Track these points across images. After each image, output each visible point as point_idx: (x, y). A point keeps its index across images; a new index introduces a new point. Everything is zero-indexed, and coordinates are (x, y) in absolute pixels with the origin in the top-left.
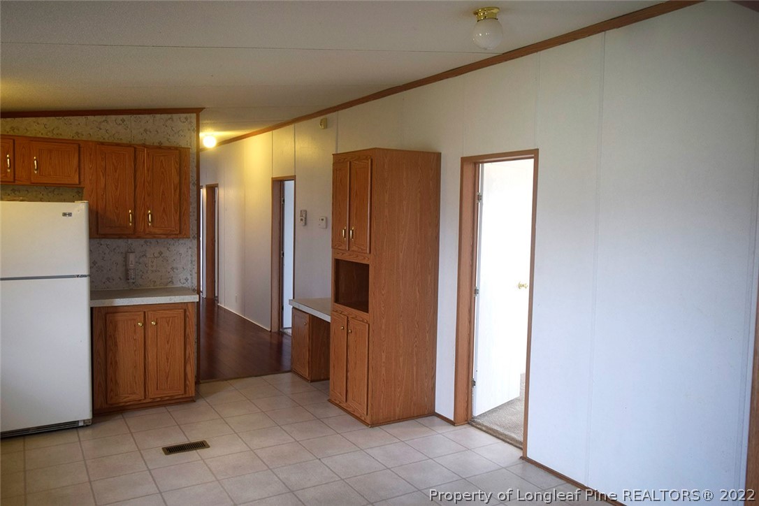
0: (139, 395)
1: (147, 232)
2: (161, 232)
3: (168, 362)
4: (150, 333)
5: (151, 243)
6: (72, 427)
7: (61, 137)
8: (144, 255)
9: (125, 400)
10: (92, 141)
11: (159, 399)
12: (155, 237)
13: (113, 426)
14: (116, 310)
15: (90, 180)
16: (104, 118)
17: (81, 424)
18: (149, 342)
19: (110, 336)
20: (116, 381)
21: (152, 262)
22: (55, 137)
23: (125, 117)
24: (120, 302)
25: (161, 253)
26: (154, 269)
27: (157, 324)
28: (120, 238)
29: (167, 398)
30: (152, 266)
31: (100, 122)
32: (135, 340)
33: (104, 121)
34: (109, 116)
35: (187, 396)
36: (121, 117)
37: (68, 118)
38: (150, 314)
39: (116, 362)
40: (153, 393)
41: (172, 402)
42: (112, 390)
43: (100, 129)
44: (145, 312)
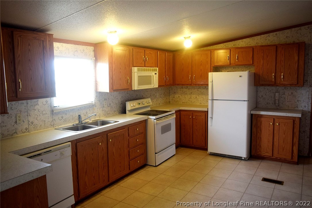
0: (269, 154)
1: (281, 83)
2: (288, 83)
3: (284, 143)
4: (276, 128)
5: (287, 88)
6: (239, 158)
7: (250, 46)
8: (284, 94)
9: (263, 154)
10: (258, 46)
11: (279, 158)
12: (284, 86)
13: (255, 163)
14: (262, 116)
15: (257, 62)
16: (268, 35)
17: (243, 159)
18: (275, 132)
19: (259, 127)
20: (260, 146)
21: (288, 97)
22: (248, 46)
23: (277, 33)
24: (262, 113)
25: (292, 93)
26: (289, 100)
27: (279, 124)
28: (269, 86)
29: (283, 159)
30: (288, 99)
31: (267, 37)
32: (269, 130)
33: (268, 36)
34: (270, 34)
35: (293, 161)
36: (275, 33)
37: (253, 37)
38: (276, 120)
39: (261, 138)
40: (276, 155)
41: (286, 161)
42: (258, 149)
43: (266, 40)
44: (274, 119)
